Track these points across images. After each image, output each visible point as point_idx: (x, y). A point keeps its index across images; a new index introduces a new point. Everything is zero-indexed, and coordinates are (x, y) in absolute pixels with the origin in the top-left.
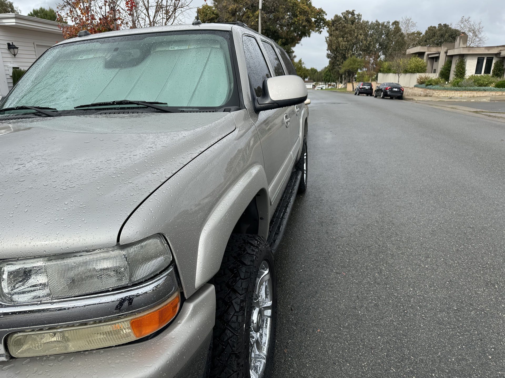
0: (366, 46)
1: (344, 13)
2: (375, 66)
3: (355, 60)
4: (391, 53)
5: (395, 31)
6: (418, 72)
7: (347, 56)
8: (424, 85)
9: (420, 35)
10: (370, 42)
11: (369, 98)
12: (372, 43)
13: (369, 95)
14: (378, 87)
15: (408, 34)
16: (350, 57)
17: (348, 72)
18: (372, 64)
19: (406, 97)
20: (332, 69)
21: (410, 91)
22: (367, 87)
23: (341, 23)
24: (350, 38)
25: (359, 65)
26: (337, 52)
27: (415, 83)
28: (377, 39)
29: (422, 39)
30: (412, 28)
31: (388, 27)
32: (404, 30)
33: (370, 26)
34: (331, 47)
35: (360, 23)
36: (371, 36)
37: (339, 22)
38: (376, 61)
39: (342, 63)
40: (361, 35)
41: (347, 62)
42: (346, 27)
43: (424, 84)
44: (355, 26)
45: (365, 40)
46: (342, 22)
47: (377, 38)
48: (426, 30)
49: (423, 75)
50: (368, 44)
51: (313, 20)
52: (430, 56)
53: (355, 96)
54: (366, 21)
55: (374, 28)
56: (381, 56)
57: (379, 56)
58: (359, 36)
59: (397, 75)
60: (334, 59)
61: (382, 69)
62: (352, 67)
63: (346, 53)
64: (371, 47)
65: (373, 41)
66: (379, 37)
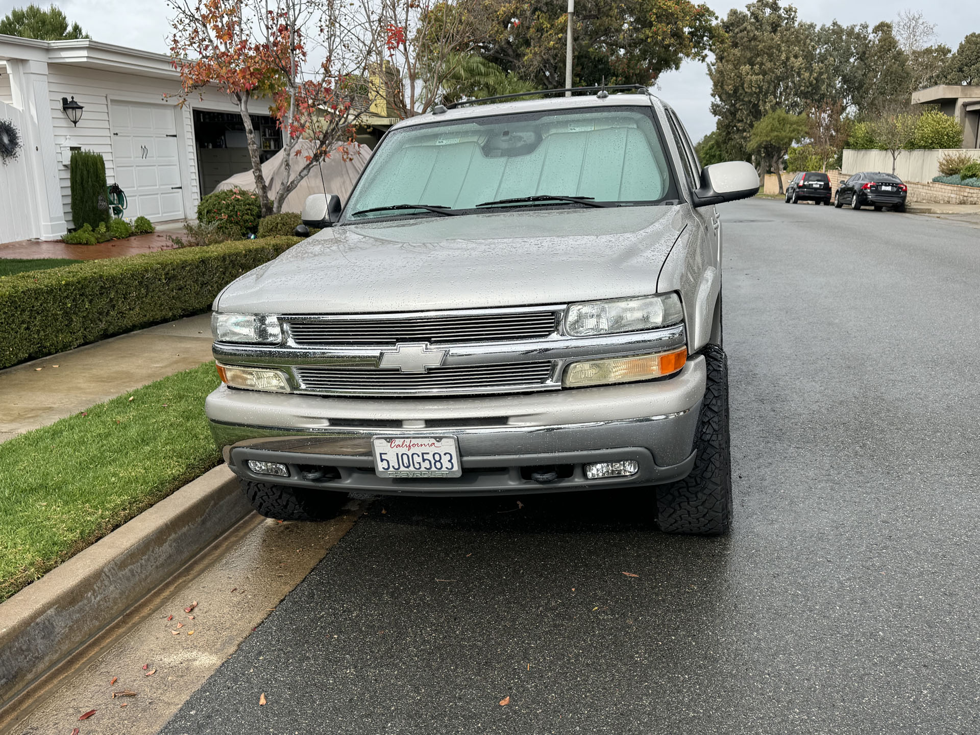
0: (811, 84)
1: (753, 5)
2: (834, 134)
3: (784, 119)
4: (874, 99)
5: (882, 47)
6: (942, 146)
7: (761, 108)
8: (956, 177)
9: (945, 55)
10: (821, 74)
11: (822, 209)
12: (825, 76)
13: (822, 203)
14: (842, 182)
15: (914, 52)
16: (770, 111)
17: (766, 148)
18: (827, 128)
19: (914, 206)
20: (724, 142)
21: (923, 191)
22: (816, 184)
23: (745, 29)
24: (769, 65)
25: (794, 131)
26: (738, 99)
27: (936, 173)
28: (837, 67)
29: (949, 67)
30: (925, 39)
31: (865, 38)
32: (905, 45)
33: (819, 35)
34: (722, 87)
35: (793, 30)
36: (822, 59)
37: (741, 27)
38: (837, 120)
39: (751, 126)
40: (796, 57)
41: (763, 125)
42: (759, 39)
43: (957, 175)
44: (782, 37)
45: (807, 69)
46: (749, 28)
47: (837, 63)
48: (961, 44)
49: (953, 153)
50: (816, 79)
51: (686, 30)
52: (969, 109)
53: (788, 204)
54: (809, 23)
55: (829, 41)
56: (848, 109)
57: (844, 109)
58: (792, 59)
59: (890, 153)
60: (730, 118)
61: (851, 140)
62: (777, 136)
63: (761, 102)
64: (824, 87)
65: (827, 72)
66: (841, 62)
